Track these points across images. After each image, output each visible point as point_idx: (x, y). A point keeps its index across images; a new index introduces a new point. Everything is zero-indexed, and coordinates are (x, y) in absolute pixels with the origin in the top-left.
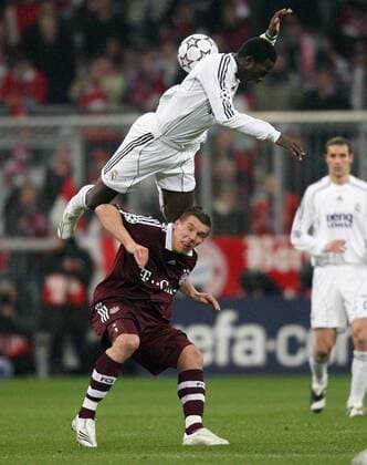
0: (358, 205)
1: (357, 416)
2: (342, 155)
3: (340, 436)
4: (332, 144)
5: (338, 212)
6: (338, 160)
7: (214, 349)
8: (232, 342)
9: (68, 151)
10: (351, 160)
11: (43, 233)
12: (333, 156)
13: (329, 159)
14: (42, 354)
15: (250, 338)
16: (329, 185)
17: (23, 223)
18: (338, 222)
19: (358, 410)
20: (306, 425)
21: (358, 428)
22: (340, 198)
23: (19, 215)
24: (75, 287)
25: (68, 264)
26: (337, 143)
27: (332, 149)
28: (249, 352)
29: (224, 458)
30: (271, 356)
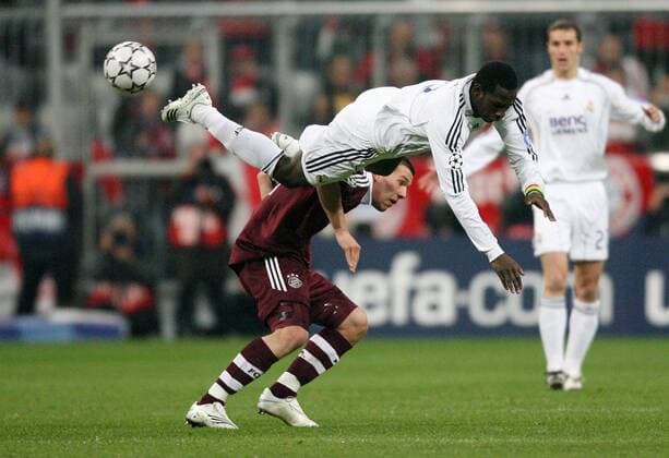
0: (591, 103)
1: (572, 390)
2: (568, 43)
3: (550, 414)
4: (555, 29)
5: (566, 115)
6: (562, 48)
7: (389, 303)
8: (412, 294)
9: (202, 48)
10: (581, 50)
11: (169, 154)
12: (557, 44)
13: (552, 49)
14: (167, 309)
15: (435, 289)
16: (553, 80)
17: (143, 141)
18: (567, 128)
19: (576, 380)
20: (508, 400)
21: (575, 404)
22: (567, 97)
23: (139, 129)
24: (211, 224)
25: (202, 193)
26: (562, 27)
27: (556, 35)
28: (434, 307)
29: (401, 443)
30: (463, 313)
